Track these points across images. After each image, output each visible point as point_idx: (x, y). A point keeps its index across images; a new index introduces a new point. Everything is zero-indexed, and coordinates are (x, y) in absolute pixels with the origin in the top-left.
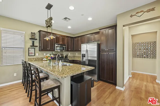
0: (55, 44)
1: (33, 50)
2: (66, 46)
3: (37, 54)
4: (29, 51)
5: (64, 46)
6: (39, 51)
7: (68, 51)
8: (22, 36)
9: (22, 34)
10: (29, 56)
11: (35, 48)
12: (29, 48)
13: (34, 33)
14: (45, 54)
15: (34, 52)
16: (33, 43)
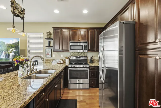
0: (70, 42)
2: (87, 44)
3: (54, 56)
4: (47, 52)
5: (83, 44)
7: (92, 50)
8: (41, 37)
9: (41, 36)
10: (46, 57)
11: (51, 49)
12: (46, 49)
13: (48, 32)
14: (62, 56)
15: (51, 53)
16: (50, 43)
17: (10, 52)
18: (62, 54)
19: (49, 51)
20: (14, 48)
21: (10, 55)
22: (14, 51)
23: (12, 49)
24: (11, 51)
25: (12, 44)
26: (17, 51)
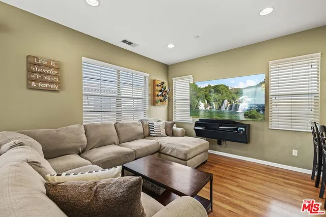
17: (239, 102)
23: (243, 97)
24: (242, 99)
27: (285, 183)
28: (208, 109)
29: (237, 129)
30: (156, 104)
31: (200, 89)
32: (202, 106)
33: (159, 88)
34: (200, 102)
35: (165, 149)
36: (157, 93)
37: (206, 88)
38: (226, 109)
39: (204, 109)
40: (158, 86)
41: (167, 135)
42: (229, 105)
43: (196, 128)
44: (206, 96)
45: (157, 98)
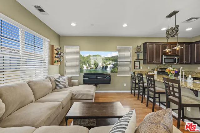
1: (138, 63)
2: (179, 57)
3: (141, 68)
4: (135, 64)
5: (176, 57)
6: (143, 64)
7: (181, 63)
10: (135, 69)
11: (139, 62)
12: (135, 62)
14: (149, 68)
15: (139, 65)
16: (138, 56)
17: (108, 65)
18: (149, 66)
19: (137, 64)
20: (112, 60)
21: (108, 67)
22: (114, 63)
23: (110, 62)
24: (110, 63)
25: (111, 57)
26: (116, 63)
27: (127, 98)
28: (89, 69)
29: (106, 78)
30: (54, 64)
31: (84, 58)
32: (85, 67)
33: (56, 52)
34: (84, 65)
35: (76, 96)
36: (55, 55)
37: (87, 57)
38: (100, 68)
39: (86, 69)
40: (55, 50)
41: (70, 86)
42: (102, 66)
43: (84, 79)
44: (87, 61)
45: (55, 59)
